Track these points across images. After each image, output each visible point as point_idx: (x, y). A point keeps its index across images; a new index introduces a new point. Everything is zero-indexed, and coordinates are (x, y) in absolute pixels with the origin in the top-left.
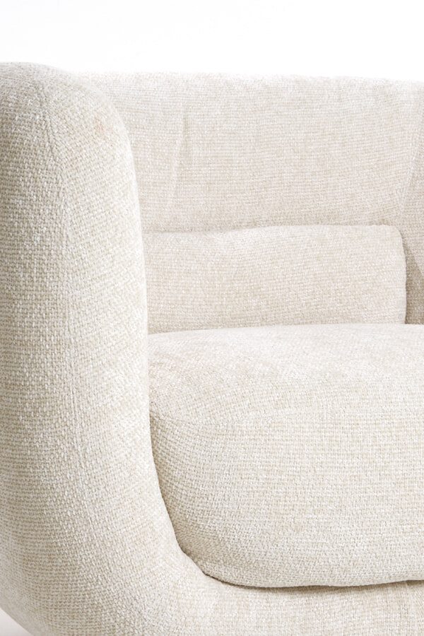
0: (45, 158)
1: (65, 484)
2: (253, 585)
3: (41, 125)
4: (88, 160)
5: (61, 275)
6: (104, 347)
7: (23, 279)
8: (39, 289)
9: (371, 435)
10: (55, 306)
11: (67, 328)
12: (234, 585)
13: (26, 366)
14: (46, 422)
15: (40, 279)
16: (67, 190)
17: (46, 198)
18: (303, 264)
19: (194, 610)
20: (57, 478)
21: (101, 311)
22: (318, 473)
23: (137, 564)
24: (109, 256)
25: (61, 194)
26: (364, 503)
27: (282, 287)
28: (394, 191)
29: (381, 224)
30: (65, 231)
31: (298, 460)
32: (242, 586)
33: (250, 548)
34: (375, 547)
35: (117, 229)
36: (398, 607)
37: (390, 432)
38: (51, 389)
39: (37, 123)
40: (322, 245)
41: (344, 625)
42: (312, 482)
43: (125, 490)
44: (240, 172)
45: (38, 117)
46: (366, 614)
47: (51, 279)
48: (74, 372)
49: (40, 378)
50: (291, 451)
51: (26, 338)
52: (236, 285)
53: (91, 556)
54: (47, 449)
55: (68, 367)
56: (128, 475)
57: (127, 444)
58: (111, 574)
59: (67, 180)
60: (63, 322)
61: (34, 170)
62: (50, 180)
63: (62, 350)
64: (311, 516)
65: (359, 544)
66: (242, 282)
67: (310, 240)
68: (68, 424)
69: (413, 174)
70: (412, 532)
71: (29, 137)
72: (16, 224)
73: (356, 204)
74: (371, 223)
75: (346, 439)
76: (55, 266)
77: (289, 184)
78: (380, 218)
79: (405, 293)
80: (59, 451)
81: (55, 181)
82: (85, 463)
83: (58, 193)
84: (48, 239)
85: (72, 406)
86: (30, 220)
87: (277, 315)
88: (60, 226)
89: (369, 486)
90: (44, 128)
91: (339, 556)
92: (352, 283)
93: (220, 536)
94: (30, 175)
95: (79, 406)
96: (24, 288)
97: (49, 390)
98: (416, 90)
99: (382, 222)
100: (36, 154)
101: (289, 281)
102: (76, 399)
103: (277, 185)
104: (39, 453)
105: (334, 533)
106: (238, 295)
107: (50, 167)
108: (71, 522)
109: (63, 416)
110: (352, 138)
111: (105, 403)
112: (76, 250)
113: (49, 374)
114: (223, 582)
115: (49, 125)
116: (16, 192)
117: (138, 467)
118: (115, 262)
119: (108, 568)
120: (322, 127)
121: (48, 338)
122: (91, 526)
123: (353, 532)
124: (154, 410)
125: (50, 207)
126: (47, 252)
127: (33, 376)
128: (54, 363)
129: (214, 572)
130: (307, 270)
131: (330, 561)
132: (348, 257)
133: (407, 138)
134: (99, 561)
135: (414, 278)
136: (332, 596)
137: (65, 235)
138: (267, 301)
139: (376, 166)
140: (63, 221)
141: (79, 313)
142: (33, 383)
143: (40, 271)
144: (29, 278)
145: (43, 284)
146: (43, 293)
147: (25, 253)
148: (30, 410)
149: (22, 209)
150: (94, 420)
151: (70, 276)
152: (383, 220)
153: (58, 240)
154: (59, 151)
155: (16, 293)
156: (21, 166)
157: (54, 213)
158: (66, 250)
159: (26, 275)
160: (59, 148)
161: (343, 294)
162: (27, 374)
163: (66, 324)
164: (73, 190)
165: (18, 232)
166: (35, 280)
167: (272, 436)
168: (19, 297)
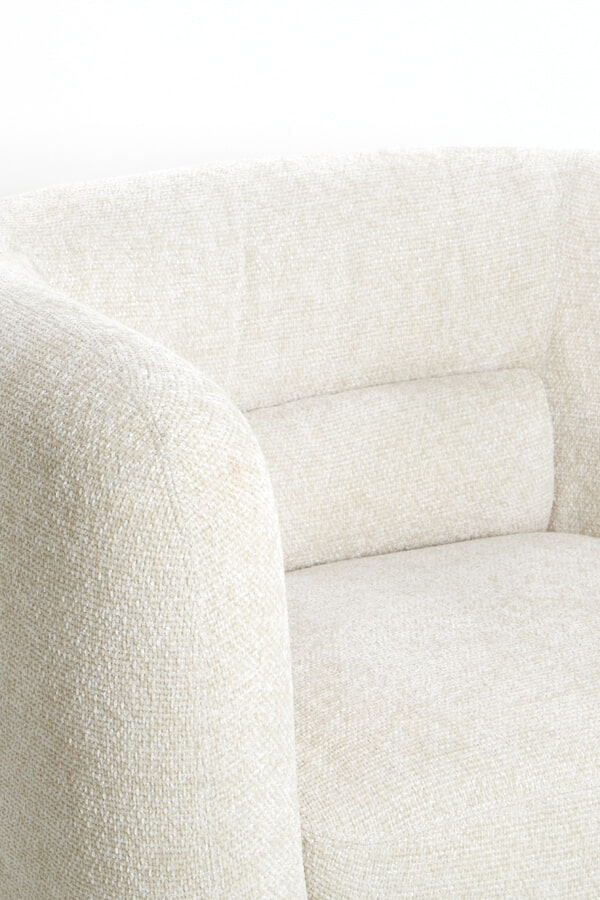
0: (167, 531)
3: (158, 481)
4: (224, 526)
5: (192, 691)
8: (161, 710)
10: (184, 733)
11: (200, 762)
13: (142, 810)
14: (170, 885)
15: (162, 697)
16: (200, 574)
17: (170, 588)
18: (421, 452)
25: (190, 581)
27: (394, 489)
28: (534, 324)
29: (513, 367)
30: (197, 631)
38: (178, 841)
39: (153, 478)
40: (443, 419)
44: (323, 316)
45: (153, 470)
47: (178, 697)
48: (210, 818)
49: (163, 828)
50: (493, 864)
52: (331, 494)
55: (202, 812)
59: (198, 559)
60: (196, 754)
62: (174, 561)
63: (194, 791)
66: (340, 489)
67: (425, 415)
68: (202, 886)
69: (559, 298)
71: (142, 500)
72: (125, 620)
73: (482, 344)
76: (184, 680)
77: (390, 326)
78: (514, 361)
81: (182, 562)
83: (187, 579)
84: (174, 644)
85: (209, 863)
86: (145, 616)
88: (189, 624)
90: (162, 485)
92: (487, 471)
94: (145, 554)
95: (217, 862)
96: (137, 707)
97: (175, 842)
98: (556, 169)
100: (153, 525)
101: (402, 480)
102: (213, 852)
103: (375, 329)
106: (336, 509)
107: (173, 544)
109: (194, 876)
110: (475, 253)
111: (252, 852)
112: (212, 655)
113: (175, 822)
115: (170, 482)
116: (125, 576)
120: (432, 240)
121: (174, 776)
124: (305, 826)
125: (176, 599)
126: (171, 661)
127: (151, 824)
128: (182, 809)
130: (427, 461)
132: (480, 434)
133: (549, 247)
135: (565, 446)
137: (197, 638)
138: (375, 511)
139: (507, 290)
140: (195, 617)
141: (217, 740)
142: (152, 833)
143: (162, 686)
144: (146, 695)
145: (166, 704)
146: (165, 716)
147: (139, 660)
148: (146, 867)
149: (134, 600)
150: (238, 877)
151: (205, 691)
152: (518, 362)
153: (187, 644)
154: (186, 520)
155: (125, 713)
156: (131, 539)
157: (181, 607)
158: (198, 657)
159: (141, 690)
160: (186, 516)
161: (476, 488)
162: (143, 820)
163: (200, 755)
164: (207, 574)
165: (127, 631)
166: (154, 697)
167: (468, 847)
168: (131, 719)
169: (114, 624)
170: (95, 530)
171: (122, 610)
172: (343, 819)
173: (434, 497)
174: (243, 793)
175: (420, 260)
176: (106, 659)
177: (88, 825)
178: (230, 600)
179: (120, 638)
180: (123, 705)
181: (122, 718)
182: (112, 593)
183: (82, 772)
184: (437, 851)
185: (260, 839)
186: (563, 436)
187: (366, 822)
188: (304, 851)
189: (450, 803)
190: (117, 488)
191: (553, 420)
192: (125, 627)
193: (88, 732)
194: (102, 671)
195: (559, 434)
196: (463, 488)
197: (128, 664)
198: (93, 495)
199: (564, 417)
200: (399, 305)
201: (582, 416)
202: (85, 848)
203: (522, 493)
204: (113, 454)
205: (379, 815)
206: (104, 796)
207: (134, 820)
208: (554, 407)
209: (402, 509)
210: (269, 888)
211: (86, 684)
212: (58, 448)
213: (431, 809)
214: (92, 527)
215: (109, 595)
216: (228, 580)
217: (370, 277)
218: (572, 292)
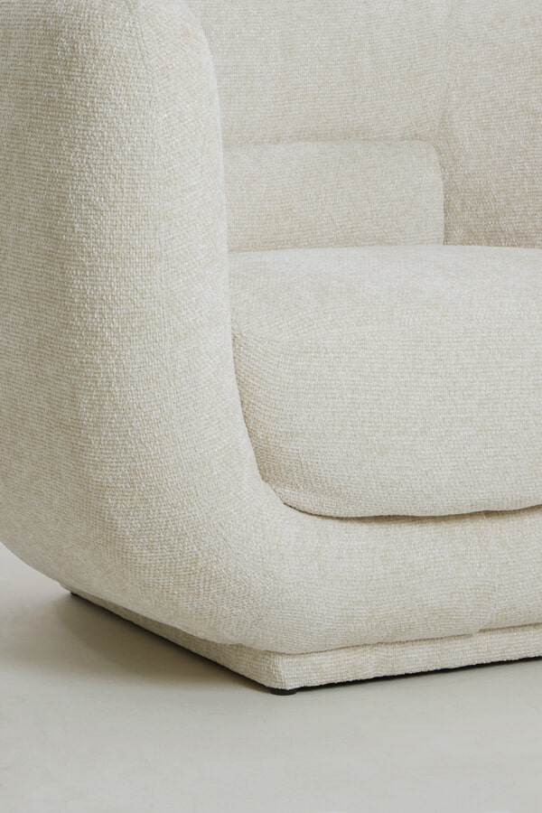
0: (137, 66)
1: (152, 403)
2: (332, 514)
3: (131, 32)
4: (177, 68)
5: (152, 186)
6: (194, 260)
7: (113, 190)
8: (130, 200)
9: (454, 353)
10: (146, 218)
11: (157, 240)
12: (311, 514)
13: (115, 280)
14: (134, 338)
15: (131, 190)
16: (159, 99)
17: (138, 108)
18: (336, 183)
19: (278, 539)
20: (145, 397)
21: (191, 223)
22: (402, 393)
23: (224, 488)
24: (199, 166)
25: (153, 104)
26: (448, 425)
27: (315, 208)
28: (428, 103)
29: (413, 139)
30: (156, 141)
31: (382, 379)
32: (320, 516)
33: (333, 473)
34: (458, 472)
35: (205, 139)
36: (477, 539)
37: (473, 350)
39: (127, 30)
40: (355, 162)
41: (425, 557)
42: (396, 402)
43: (213, 409)
45: (127, 24)
46: (446, 546)
47: (142, 190)
48: (164, 286)
49: (129, 293)
50: (375, 370)
51: (115, 251)
53: (177, 480)
54: (134, 366)
55: (159, 281)
56: (215, 393)
57: (214, 362)
58: (196, 498)
59: (159, 88)
60: (155, 235)
61: (125, 79)
62: (141, 89)
63: (152, 263)
64: (394, 438)
65: (443, 468)
66: (272, 202)
67: (341, 157)
68: (158, 340)
69: (448, 84)
70: (496, 456)
71: (120, 45)
72: (106, 134)
73: (387, 118)
74: (402, 139)
75: (429, 357)
76: (146, 177)
78: (413, 133)
79: (443, 215)
80: (148, 369)
81: (146, 89)
82: (174, 381)
83: (150, 102)
84: (140, 149)
85: (162, 322)
86: (120, 129)
87: (310, 240)
88: (151, 135)
89: (452, 407)
90: (134, 35)
91: (423, 482)
92: (389, 203)
93: (303, 459)
94: (120, 83)
95: (169, 322)
96: (113, 199)
97: (139, 304)
99: (416, 137)
100: (127, 62)
101: (322, 202)
102: (166, 314)
104: (126, 370)
105: (419, 456)
106: (269, 217)
107: (141, 75)
108: (158, 443)
109: (152, 332)
110: (381, 45)
111: (194, 319)
112: (167, 160)
113: (139, 288)
114: (300, 511)
115: (139, 33)
116: (106, 101)
117: (224, 385)
118: (204, 173)
119: (194, 492)
120: (348, 34)
121: (138, 251)
122: (178, 447)
123: (438, 456)
124: (235, 327)
125: (142, 116)
126: (138, 162)
127: (121, 290)
128: (144, 277)
129: (292, 500)
130: (341, 190)
131: (413, 486)
133: (440, 45)
134: (185, 485)
135: (453, 199)
136: (410, 527)
137: (156, 146)
138: (300, 224)
139: (407, 76)
140: (155, 130)
141: (170, 225)
142: (122, 297)
143: (131, 182)
144: (119, 190)
145: (133, 195)
146: (133, 204)
147: (115, 163)
148: (117, 326)
149: (112, 118)
150: (183, 336)
151: (162, 187)
152: (416, 135)
153: (149, 149)
154: (150, 59)
155: (104, 204)
156: (111, 73)
157: (145, 122)
158: (157, 160)
159: (116, 186)
160: (150, 57)
161: (380, 216)
162: (115, 288)
163: (157, 236)
164: (164, 99)
165: (107, 142)
166: (125, 190)
167: (356, 353)
168: (108, 209)
169: (97, 138)
170: (85, 70)
171: (103, 126)
172: (264, 324)
173: (347, 219)
174: (188, 271)
175: (339, 48)
176: (92, 165)
177: (76, 300)
178: (180, 121)
179: (101, 149)
180: (103, 199)
181: (102, 208)
182: (96, 115)
183: (72, 258)
184: (333, 353)
185: (200, 312)
186: (451, 191)
187: (280, 327)
188: (234, 345)
189: (343, 321)
190: (102, 38)
191: (444, 179)
192: (106, 139)
193: (77, 225)
194: (89, 176)
195: (449, 189)
196: (369, 214)
197: (107, 167)
198: (85, 46)
199: (452, 175)
200: (321, 81)
201: (466, 172)
202: (73, 320)
203: (417, 225)
204: (99, 17)
205: (290, 323)
206: (88, 273)
207: (110, 289)
208: (444, 168)
209: (322, 225)
210: (207, 352)
211: (77, 189)
212: (60, 22)
213: (329, 323)
214: (83, 68)
215: (94, 117)
216: (180, 107)
217: (299, 57)
218: (458, 78)
